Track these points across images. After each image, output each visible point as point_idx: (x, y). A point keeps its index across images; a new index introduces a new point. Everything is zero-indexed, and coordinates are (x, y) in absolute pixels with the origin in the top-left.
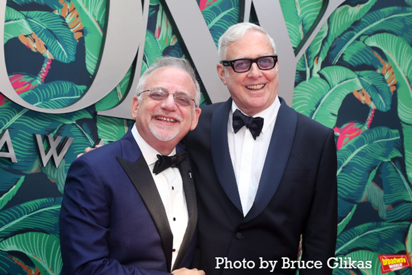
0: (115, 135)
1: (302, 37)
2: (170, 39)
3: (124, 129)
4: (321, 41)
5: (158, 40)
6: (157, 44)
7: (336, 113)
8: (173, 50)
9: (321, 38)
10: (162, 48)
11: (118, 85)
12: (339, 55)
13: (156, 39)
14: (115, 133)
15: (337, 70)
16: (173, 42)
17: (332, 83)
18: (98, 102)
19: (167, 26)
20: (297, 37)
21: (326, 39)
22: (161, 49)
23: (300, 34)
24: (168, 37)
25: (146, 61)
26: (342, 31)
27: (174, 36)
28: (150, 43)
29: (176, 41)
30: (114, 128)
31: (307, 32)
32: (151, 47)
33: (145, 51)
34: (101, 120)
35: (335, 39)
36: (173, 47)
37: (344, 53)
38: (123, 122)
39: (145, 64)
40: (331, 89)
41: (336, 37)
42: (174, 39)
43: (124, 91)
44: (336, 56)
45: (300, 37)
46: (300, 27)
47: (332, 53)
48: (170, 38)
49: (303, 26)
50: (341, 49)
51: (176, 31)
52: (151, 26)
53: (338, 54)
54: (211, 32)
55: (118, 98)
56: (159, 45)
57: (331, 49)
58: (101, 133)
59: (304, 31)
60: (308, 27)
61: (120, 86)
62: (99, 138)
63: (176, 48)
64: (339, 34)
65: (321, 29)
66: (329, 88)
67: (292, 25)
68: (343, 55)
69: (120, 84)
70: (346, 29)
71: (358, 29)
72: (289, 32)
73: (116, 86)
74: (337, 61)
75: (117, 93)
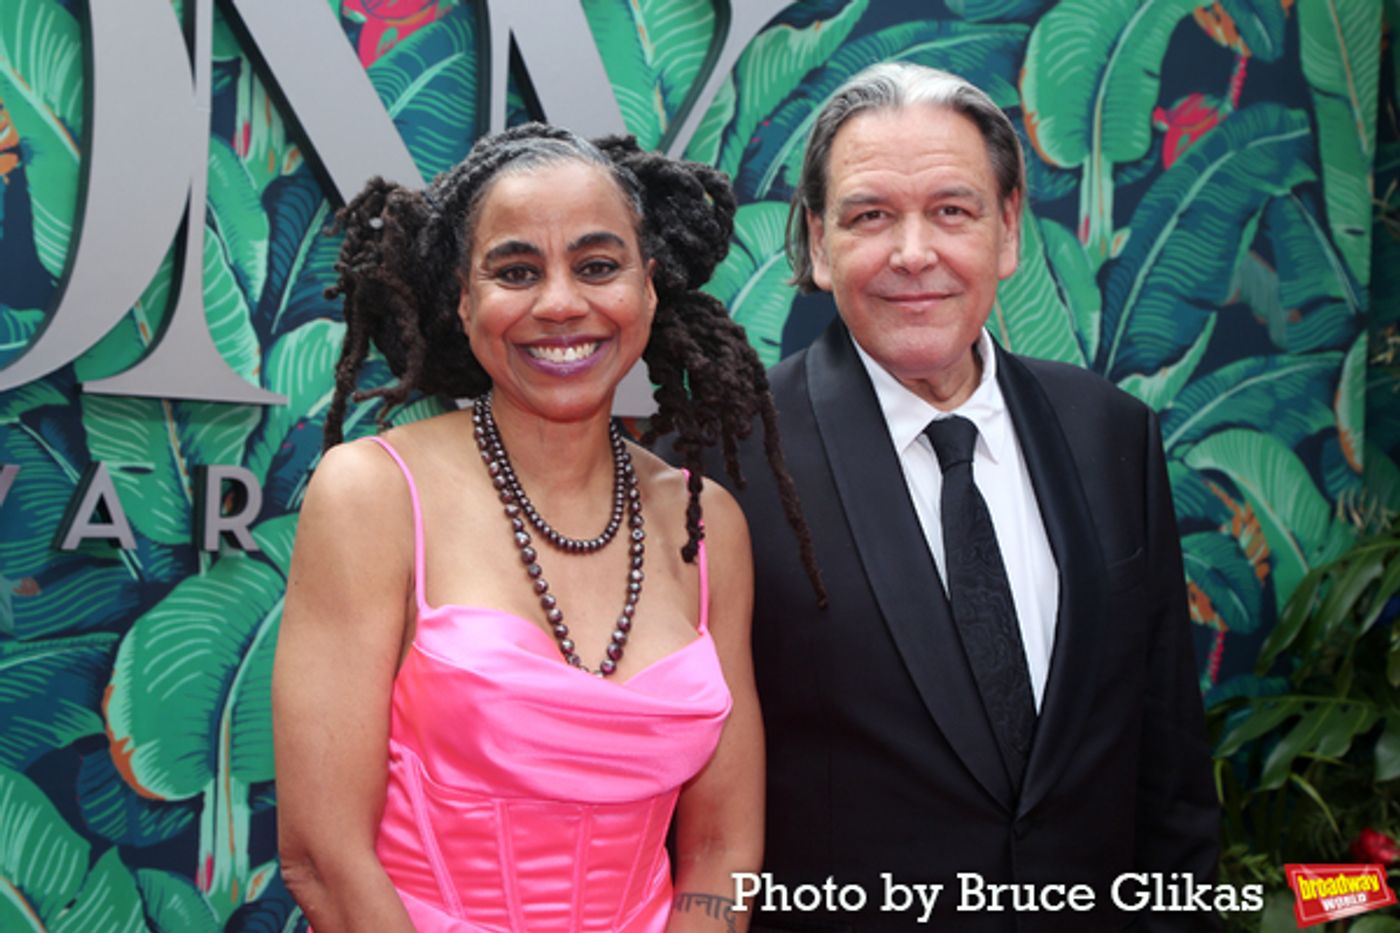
0: (140, 449)
1: (663, 126)
2: (281, 158)
3: (165, 429)
4: (718, 132)
5: (245, 161)
6: (244, 173)
7: (777, 337)
8: (292, 189)
9: (719, 124)
10: (258, 185)
11: (137, 304)
12: (773, 171)
13: (237, 158)
14: (139, 443)
15: (771, 215)
16: (290, 164)
17: (760, 255)
18: (85, 355)
19: (269, 120)
20: (648, 127)
21: (731, 129)
22: (255, 185)
23: (656, 117)
24: (275, 151)
25: (213, 226)
26: (776, 102)
27: (293, 148)
28: (221, 173)
29: (299, 160)
30: (136, 427)
31: (676, 110)
32: (226, 184)
33: (209, 197)
34: (95, 408)
35: (759, 126)
36: (292, 179)
37: (789, 163)
38: (161, 409)
39: (212, 234)
40: (756, 268)
41: (761, 118)
42: (292, 156)
43: (158, 316)
44: (763, 172)
45: (657, 126)
46: (657, 98)
47: (754, 165)
48: (279, 152)
49: (665, 92)
50: (777, 151)
51: (295, 134)
52: (223, 122)
53: (771, 167)
54: (400, 130)
55: (140, 341)
56: (251, 176)
57: (749, 155)
58: (97, 445)
59: (667, 107)
60: (678, 96)
61: (144, 304)
62: (94, 459)
63: (301, 181)
64: (768, 110)
65: (716, 99)
66: (751, 267)
67: (631, 93)
68: (783, 168)
69: (144, 298)
70: (786, 93)
71: (821, 91)
72: (624, 113)
73: (131, 304)
74: (768, 187)
75: (136, 326)
